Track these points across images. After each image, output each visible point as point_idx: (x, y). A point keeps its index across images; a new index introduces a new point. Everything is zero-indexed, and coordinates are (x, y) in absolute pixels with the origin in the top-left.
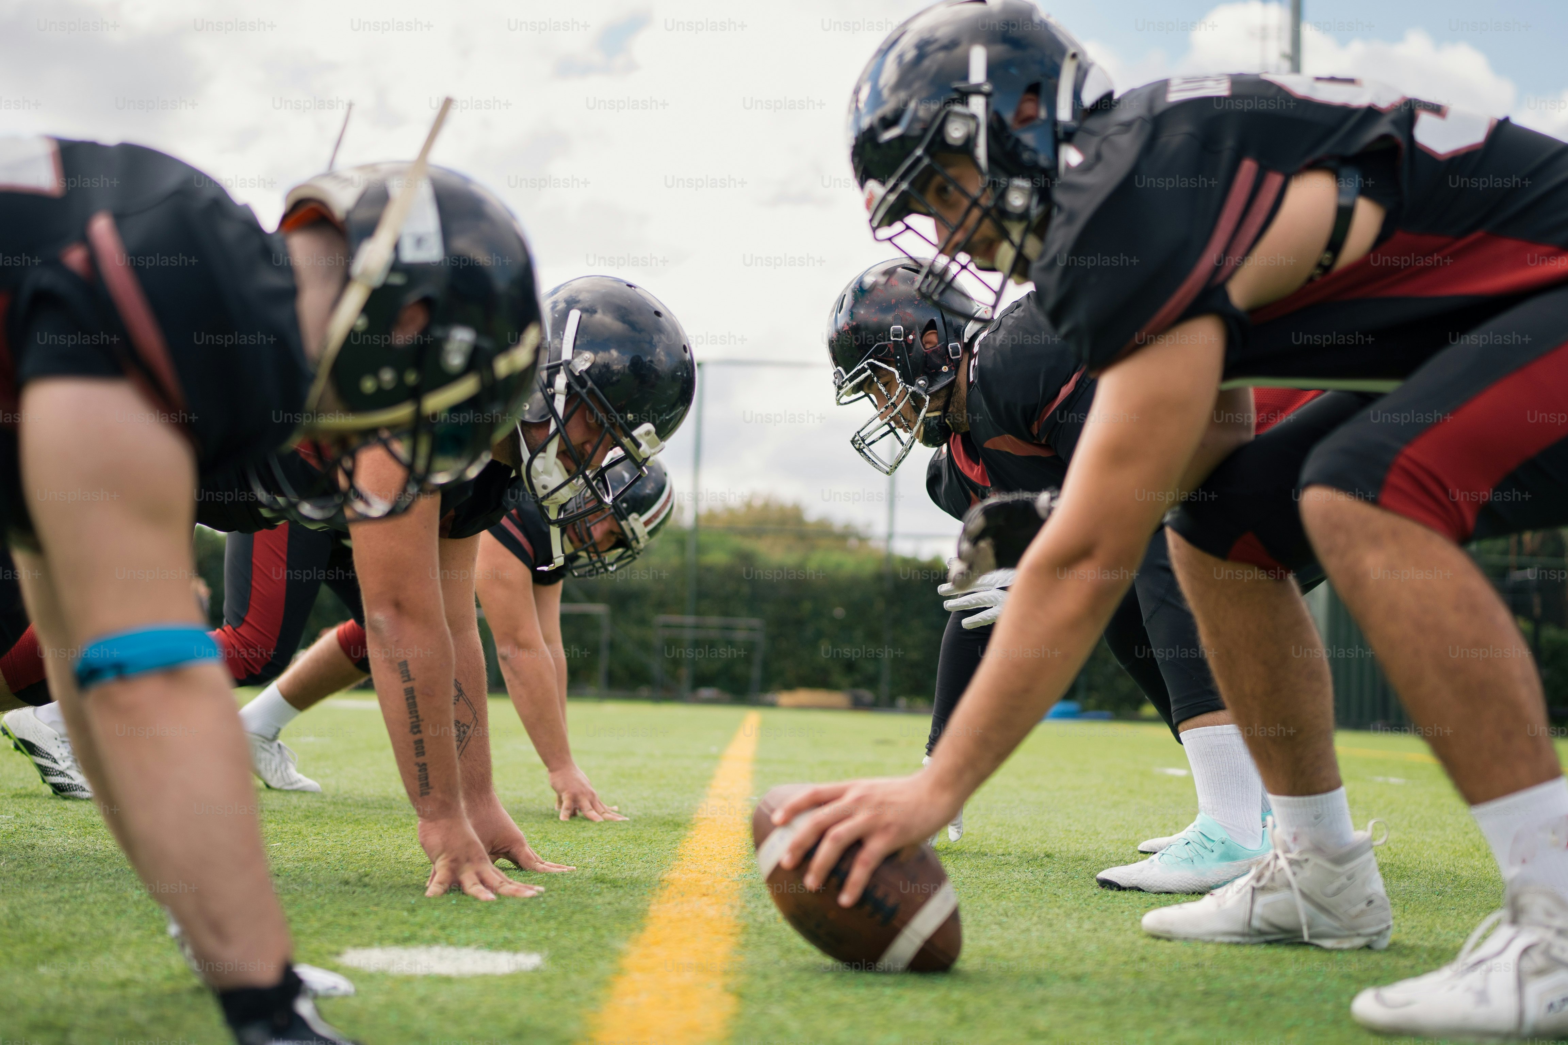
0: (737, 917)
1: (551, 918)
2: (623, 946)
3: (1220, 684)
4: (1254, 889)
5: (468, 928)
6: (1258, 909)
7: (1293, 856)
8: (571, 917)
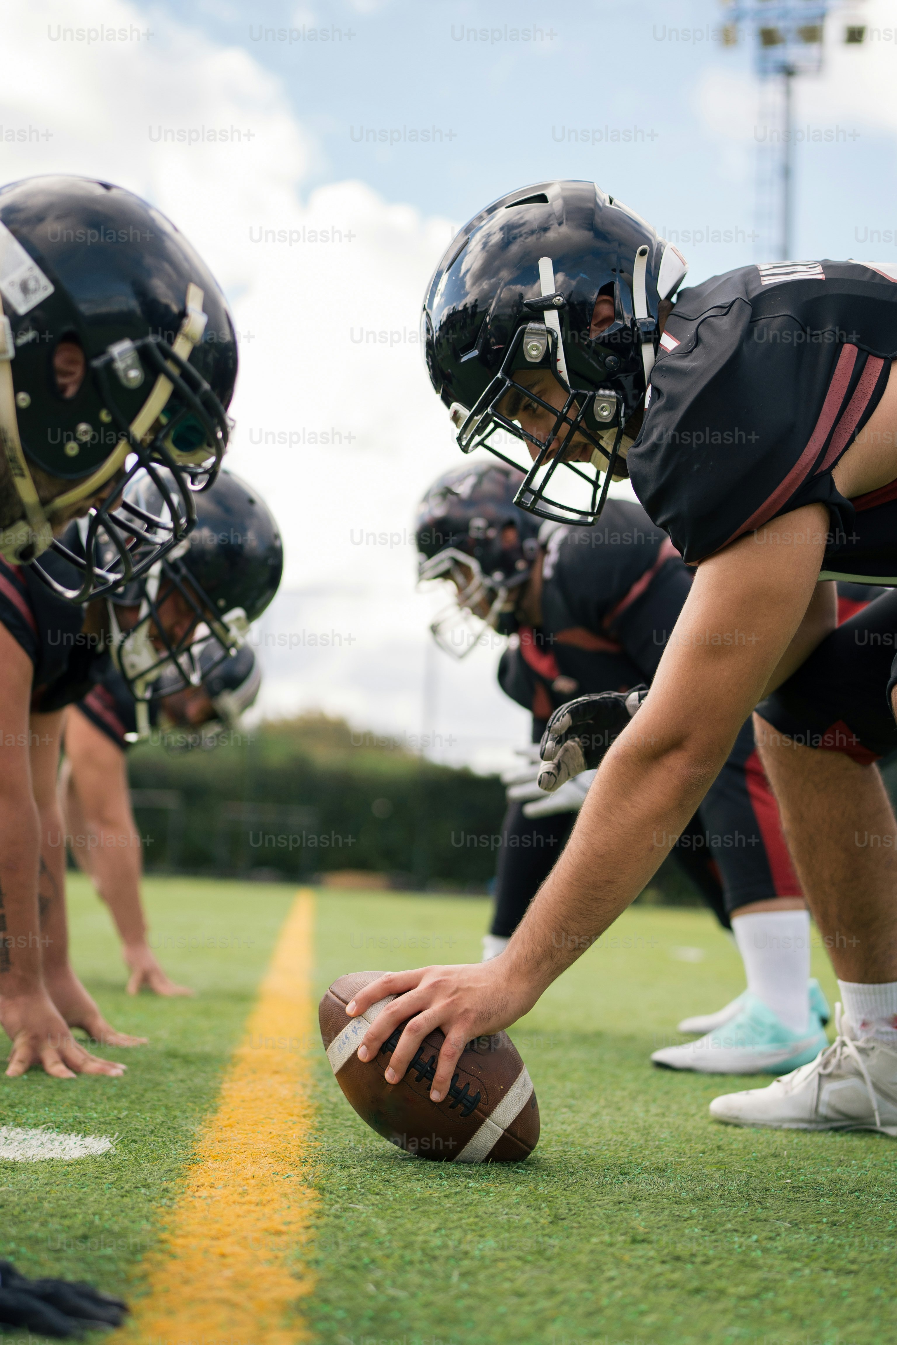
0: (310, 1097)
1: (123, 1096)
2: (198, 1129)
3: (799, 870)
4: (820, 1076)
5: (37, 1107)
6: (825, 1096)
7: (860, 1043)
8: (143, 1096)
